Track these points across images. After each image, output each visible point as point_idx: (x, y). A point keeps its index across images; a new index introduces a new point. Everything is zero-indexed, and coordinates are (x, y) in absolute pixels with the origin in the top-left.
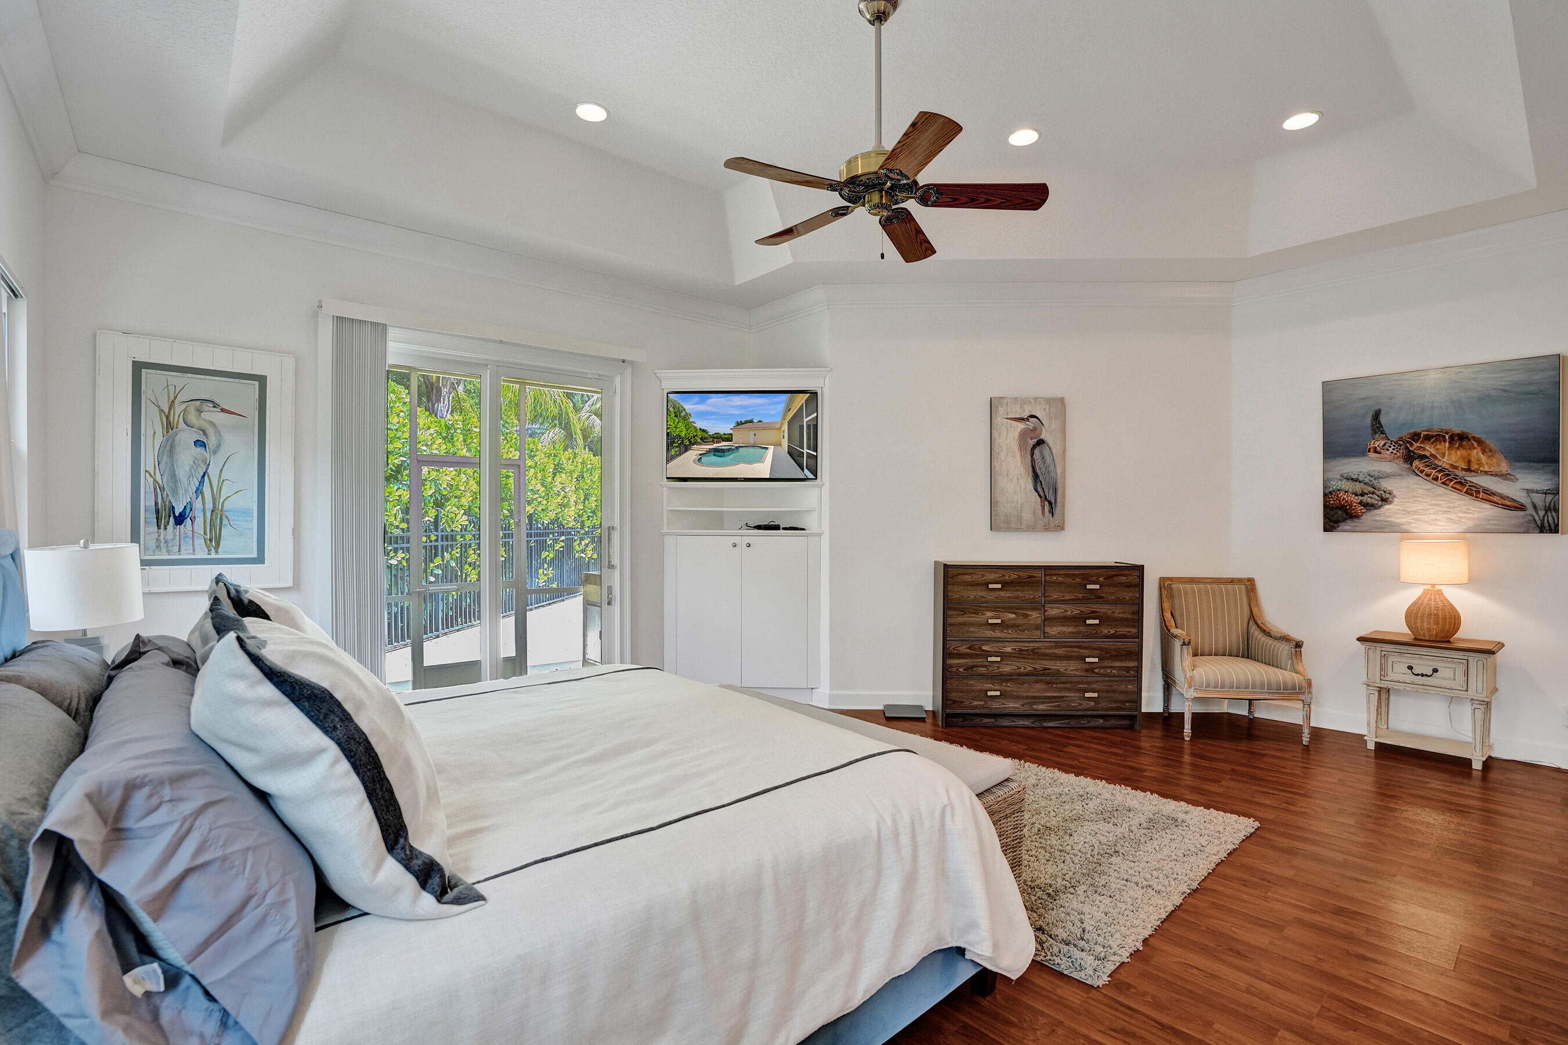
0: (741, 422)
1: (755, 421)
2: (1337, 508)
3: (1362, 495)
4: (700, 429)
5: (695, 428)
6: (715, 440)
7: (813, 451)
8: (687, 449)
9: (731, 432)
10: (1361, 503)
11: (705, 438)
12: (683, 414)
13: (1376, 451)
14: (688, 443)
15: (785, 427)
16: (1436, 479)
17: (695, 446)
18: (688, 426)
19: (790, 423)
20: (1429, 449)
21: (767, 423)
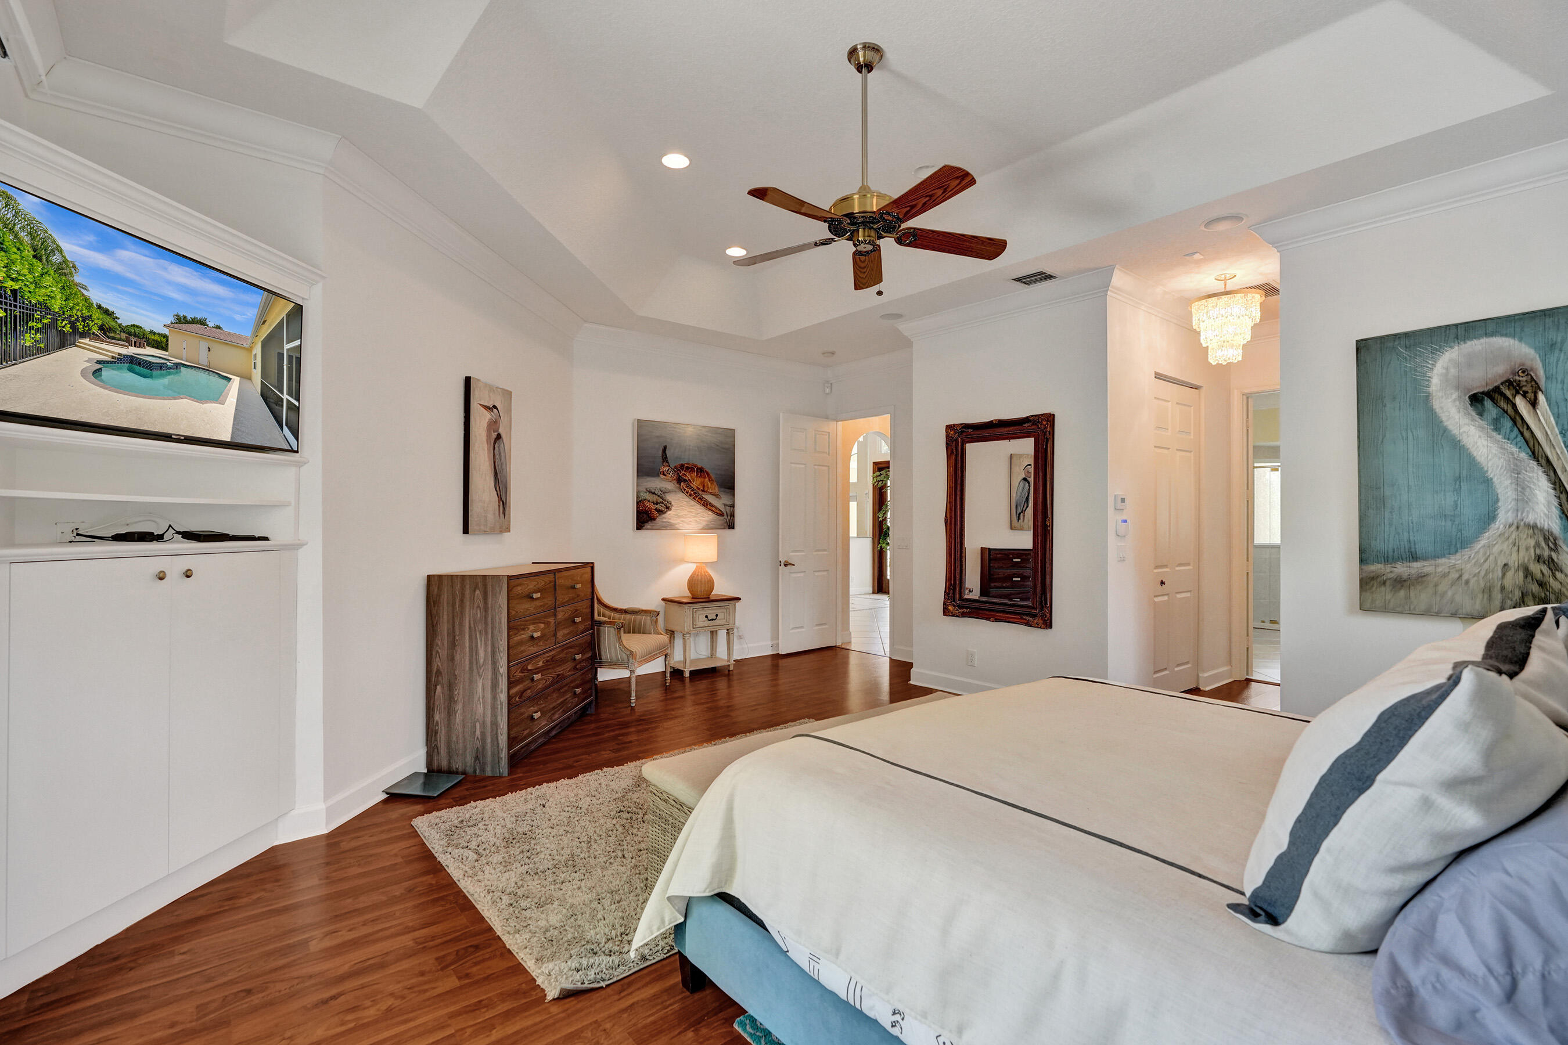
0: (185, 317)
1: (211, 324)
2: (644, 513)
3: (657, 503)
4: (99, 307)
5: (86, 300)
6: (133, 339)
7: (296, 399)
8: (64, 342)
9: (166, 331)
10: (656, 509)
11: (110, 329)
12: (56, 258)
13: (664, 475)
14: (68, 329)
15: (258, 350)
16: (690, 495)
17: (86, 341)
18: (70, 290)
19: (265, 344)
20: (688, 476)
21: (230, 334)
